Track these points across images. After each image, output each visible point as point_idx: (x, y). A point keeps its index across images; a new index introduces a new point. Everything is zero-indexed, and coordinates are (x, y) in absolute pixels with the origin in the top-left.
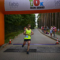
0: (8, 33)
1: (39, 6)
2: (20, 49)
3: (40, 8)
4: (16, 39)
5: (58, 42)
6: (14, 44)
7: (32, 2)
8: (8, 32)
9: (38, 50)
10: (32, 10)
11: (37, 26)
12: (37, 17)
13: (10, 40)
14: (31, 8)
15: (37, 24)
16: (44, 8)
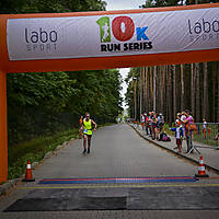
0: (21, 139)
2: (66, 199)
3: (137, 46)
5: (203, 168)
7: (106, 28)
8: (19, 135)
9: (132, 199)
10: (107, 54)
11: (126, 114)
12: (126, 80)
13: (29, 166)
15: (125, 106)
16: (151, 47)
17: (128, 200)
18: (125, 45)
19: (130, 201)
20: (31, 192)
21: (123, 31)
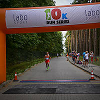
1: (61, 19)
2: (30, 89)
4: (26, 73)
6: (21, 82)
7: (49, 14)
10: (49, 25)
11: (65, 52)
13: (16, 75)
14: (48, 23)
16: (69, 22)
17: (57, 89)
18: (57, 21)
19: (58, 90)
20: (16, 86)
21: (56, 15)
